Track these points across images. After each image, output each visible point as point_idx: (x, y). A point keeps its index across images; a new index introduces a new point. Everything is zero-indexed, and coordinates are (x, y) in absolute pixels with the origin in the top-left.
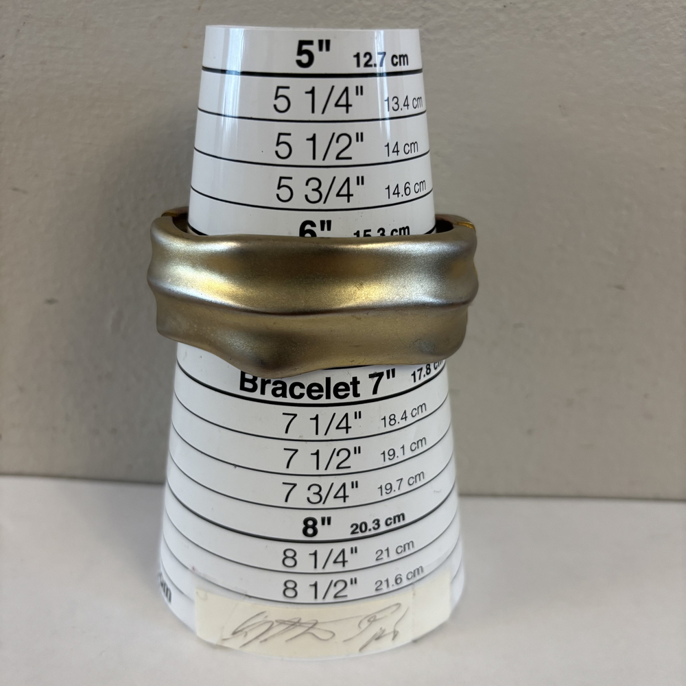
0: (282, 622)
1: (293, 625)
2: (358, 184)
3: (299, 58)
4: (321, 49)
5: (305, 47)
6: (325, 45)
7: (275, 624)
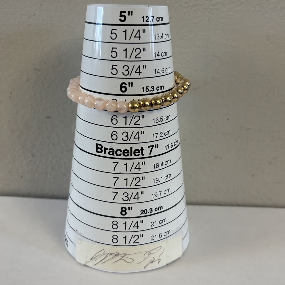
0: (111, 254)
1: (116, 255)
2: (143, 68)
3: (120, 18)
4: (129, 15)
5: (123, 14)
6: (131, 13)
7: (108, 255)
